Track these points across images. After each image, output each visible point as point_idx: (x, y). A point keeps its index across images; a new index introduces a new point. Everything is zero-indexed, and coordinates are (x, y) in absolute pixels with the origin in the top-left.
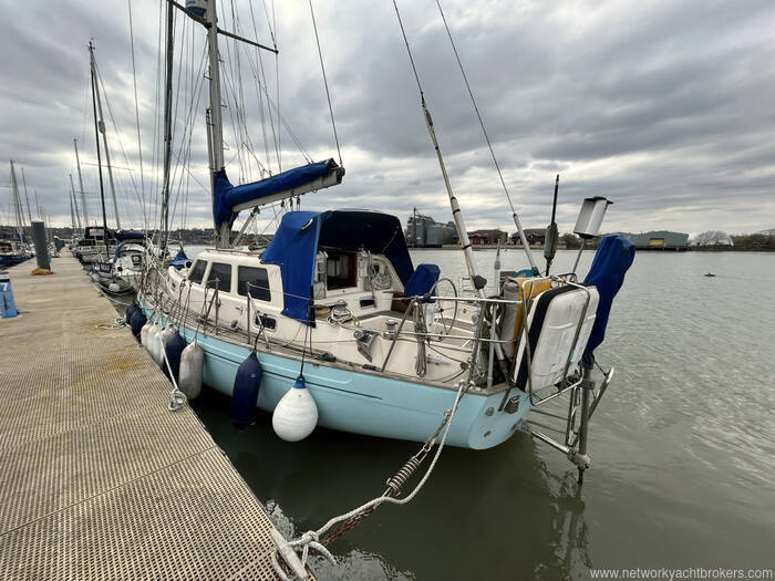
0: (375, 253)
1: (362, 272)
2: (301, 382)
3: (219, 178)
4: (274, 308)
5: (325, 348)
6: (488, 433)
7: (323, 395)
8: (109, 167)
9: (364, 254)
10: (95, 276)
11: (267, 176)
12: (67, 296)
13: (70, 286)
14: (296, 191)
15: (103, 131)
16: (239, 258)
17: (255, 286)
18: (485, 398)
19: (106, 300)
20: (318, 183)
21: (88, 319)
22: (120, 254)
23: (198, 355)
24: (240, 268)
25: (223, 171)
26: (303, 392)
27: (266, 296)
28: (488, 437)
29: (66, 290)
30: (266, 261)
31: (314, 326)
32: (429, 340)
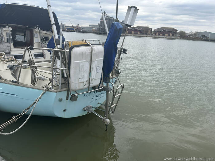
1: (36, 40)
6: (65, 110)
9: (37, 30)
18: (56, 93)
32: (36, 68)
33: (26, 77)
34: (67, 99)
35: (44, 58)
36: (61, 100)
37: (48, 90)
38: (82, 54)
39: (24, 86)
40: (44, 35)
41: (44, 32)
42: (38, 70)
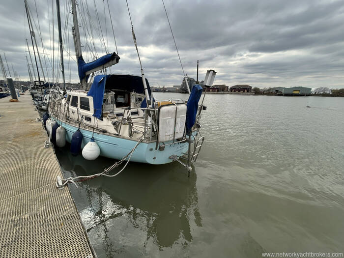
0: (139, 93)
1: (133, 101)
2: (93, 140)
3: (80, 59)
4: (90, 113)
5: (105, 128)
6: (154, 158)
7: (102, 145)
8: (38, 53)
9: (133, 93)
10: (36, 103)
11: (95, 59)
12: (22, 110)
13: (24, 106)
14: (105, 66)
15: (34, 36)
16: (81, 94)
17: (85, 105)
18: (147, 144)
19: (37, 112)
20: (111, 63)
21: (27, 118)
22: (46, 93)
23: (62, 131)
24: (81, 98)
25: (81, 57)
26: (93, 143)
27: (88, 109)
28: (155, 160)
29: (22, 108)
30: (88, 95)
31: (102, 120)
32: (133, 124)
33: (125, 131)
34: (156, 149)
35: (138, 115)
36: (151, 150)
37: (142, 141)
38: (168, 112)
39: (123, 138)
40: (138, 97)
41: (138, 94)
42: (134, 125)
